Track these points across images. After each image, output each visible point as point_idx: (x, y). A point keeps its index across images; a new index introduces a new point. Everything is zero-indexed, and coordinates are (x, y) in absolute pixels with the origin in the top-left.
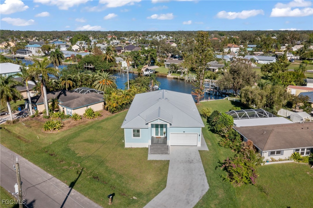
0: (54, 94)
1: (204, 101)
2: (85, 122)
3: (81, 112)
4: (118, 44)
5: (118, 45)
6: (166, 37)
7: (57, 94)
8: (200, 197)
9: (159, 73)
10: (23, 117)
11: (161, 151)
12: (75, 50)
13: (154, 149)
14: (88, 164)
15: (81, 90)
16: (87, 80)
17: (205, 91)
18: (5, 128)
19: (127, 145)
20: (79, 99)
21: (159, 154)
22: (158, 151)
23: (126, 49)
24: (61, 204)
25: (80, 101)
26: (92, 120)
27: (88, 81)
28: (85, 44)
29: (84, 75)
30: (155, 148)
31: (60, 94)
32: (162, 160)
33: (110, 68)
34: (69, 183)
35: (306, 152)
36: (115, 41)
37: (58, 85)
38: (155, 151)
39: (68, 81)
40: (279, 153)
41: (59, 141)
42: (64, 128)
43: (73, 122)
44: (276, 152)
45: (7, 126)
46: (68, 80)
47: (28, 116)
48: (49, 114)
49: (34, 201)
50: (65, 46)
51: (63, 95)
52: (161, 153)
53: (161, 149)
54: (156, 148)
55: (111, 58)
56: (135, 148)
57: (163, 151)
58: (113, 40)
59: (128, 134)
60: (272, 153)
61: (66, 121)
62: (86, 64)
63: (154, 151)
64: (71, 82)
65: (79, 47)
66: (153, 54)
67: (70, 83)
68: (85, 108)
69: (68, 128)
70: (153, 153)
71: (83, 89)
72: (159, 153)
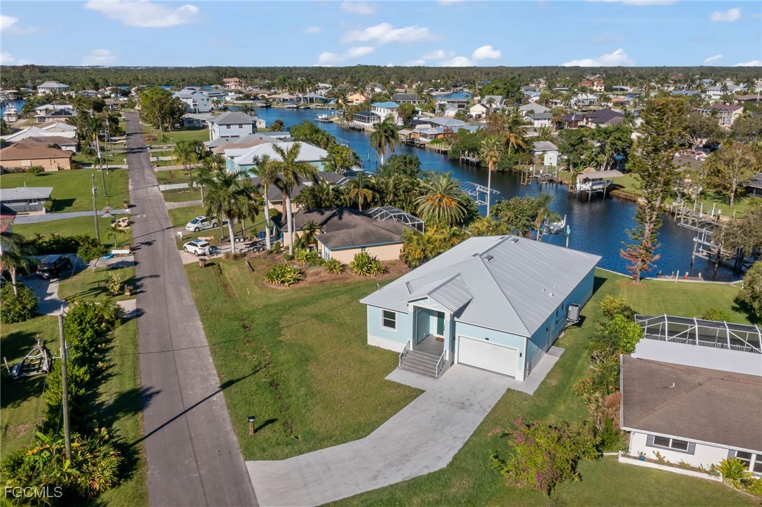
0: (323, 214)
1: (666, 280)
2: (347, 278)
3: (347, 257)
4: (591, 103)
5: (592, 107)
6: (745, 87)
7: (328, 213)
8: (409, 477)
9: (622, 189)
10: (255, 250)
11: (425, 369)
12: (474, 116)
13: (413, 361)
14: (283, 358)
15: (381, 211)
16: (408, 192)
17: (697, 254)
18: (219, 266)
19: (372, 340)
20: (352, 231)
21: (418, 373)
22: (418, 367)
23: (590, 120)
24: (186, 409)
25: (352, 236)
26: (362, 277)
27: (410, 193)
28: (501, 104)
29: (404, 180)
30: (417, 358)
31: (333, 215)
32: (412, 386)
33: (514, 167)
34: (226, 380)
35: (756, 464)
36: (584, 96)
37: (342, 197)
38: (414, 365)
39: (365, 189)
40: (680, 445)
41: (276, 305)
42: (302, 284)
43: (324, 274)
44: (673, 443)
45: (224, 262)
46: (363, 188)
47: (263, 250)
48: (293, 253)
49: (158, 393)
50: (456, 105)
51: (336, 218)
52: (422, 372)
53: (426, 365)
54: (420, 359)
55: (521, 142)
56: (386, 350)
57: (428, 369)
58: (580, 95)
59: (374, 318)
60: (661, 442)
61: (312, 271)
62: (466, 153)
63: (410, 364)
64: (369, 193)
65: (484, 110)
66: (620, 139)
67: (367, 195)
68: (358, 251)
69: (307, 285)
70: (407, 367)
71: (385, 211)
72: (419, 371)
